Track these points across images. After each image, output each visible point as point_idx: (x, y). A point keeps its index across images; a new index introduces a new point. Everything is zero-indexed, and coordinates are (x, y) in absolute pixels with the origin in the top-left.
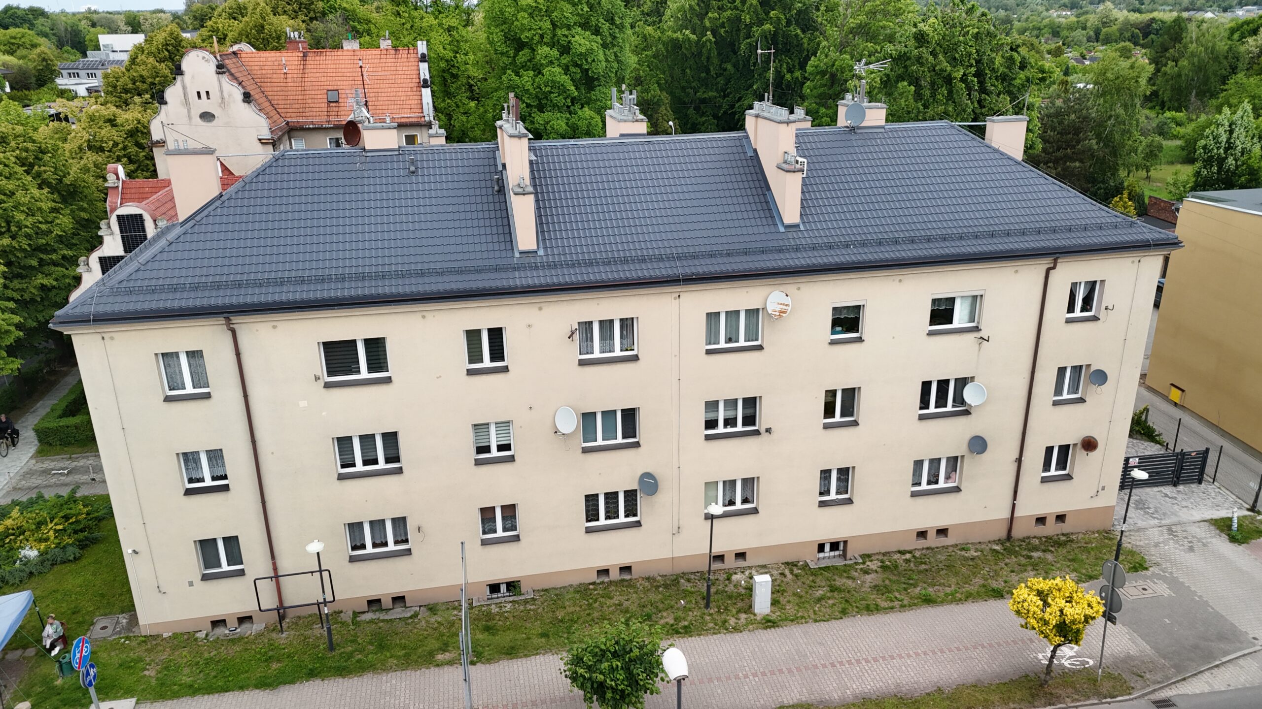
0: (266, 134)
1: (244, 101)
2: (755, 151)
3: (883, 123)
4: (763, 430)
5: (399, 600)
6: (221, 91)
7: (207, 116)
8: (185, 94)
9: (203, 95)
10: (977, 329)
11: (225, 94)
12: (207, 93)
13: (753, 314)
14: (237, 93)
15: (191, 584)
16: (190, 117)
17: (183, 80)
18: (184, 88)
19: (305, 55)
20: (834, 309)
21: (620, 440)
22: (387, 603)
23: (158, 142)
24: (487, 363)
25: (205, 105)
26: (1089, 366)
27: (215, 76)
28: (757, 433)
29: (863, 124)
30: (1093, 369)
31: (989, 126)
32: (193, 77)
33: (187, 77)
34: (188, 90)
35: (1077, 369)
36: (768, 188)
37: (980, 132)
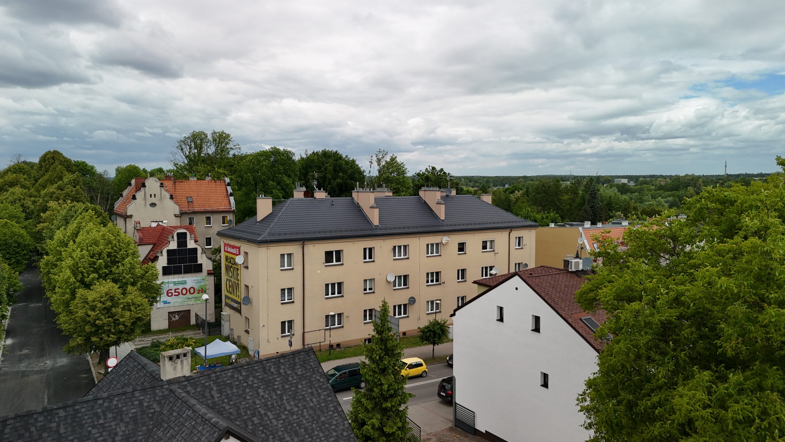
0: (178, 212)
1: (170, 198)
2: (425, 201)
3: (455, 195)
4: (442, 283)
5: (338, 345)
6: (161, 194)
7: (153, 205)
8: (145, 195)
9: (153, 196)
10: (494, 251)
11: (162, 196)
12: (155, 195)
13: (437, 244)
14: (168, 196)
15: (278, 339)
16: (145, 205)
17: (145, 189)
18: (145, 193)
19: (175, 183)
20: (459, 244)
21: (402, 287)
22: (335, 346)
23: (130, 216)
24: (368, 260)
25: (153, 200)
26: (522, 263)
27: (159, 188)
28: (440, 284)
29: (451, 195)
30: (523, 263)
31: (481, 196)
32: (150, 188)
33: (147, 188)
34: (147, 194)
35: (519, 264)
36: (433, 211)
37: (480, 197)
